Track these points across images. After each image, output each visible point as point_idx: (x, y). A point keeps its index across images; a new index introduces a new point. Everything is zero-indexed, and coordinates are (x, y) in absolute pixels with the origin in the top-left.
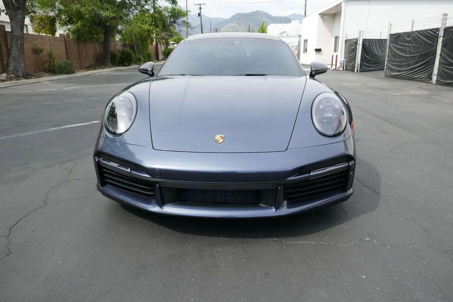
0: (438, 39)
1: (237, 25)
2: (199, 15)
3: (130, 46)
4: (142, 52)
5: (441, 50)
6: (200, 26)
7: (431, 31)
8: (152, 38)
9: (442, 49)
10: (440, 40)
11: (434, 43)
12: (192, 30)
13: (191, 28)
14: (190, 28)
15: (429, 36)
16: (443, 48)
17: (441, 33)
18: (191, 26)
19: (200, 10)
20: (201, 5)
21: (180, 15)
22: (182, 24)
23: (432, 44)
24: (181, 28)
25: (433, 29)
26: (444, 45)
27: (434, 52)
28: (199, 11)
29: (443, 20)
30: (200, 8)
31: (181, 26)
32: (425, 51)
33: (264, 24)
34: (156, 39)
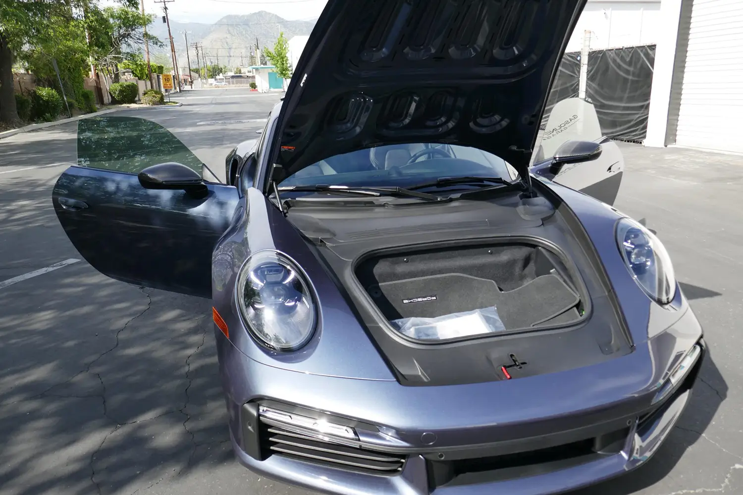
0: (580, 69)
1: (228, 36)
2: (164, 21)
3: (49, 81)
4: (73, 92)
5: (587, 85)
6: (169, 40)
7: (569, 56)
8: (88, 65)
9: (587, 82)
10: (584, 70)
11: (575, 73)
12: (162, 48)
13: (160, 46)
14: (158, 46)
15: (566, 63)
16: (589, 82)
17: (585, 60)
18: (161, 42)
19: (164, 11)
20: (166, 3)
21: (137, 23)
22: (142, 38)
23: (572, 76)
24: (140, 45)
25: (571, 53)
26: (591, 78)
27: (575, 87)
28: (165, 14)
29: (585, 40)
30: (166, 8)
31: (141, 41)
32: (562, 85)
33: (283, 36)
34: (96, 66)
